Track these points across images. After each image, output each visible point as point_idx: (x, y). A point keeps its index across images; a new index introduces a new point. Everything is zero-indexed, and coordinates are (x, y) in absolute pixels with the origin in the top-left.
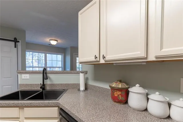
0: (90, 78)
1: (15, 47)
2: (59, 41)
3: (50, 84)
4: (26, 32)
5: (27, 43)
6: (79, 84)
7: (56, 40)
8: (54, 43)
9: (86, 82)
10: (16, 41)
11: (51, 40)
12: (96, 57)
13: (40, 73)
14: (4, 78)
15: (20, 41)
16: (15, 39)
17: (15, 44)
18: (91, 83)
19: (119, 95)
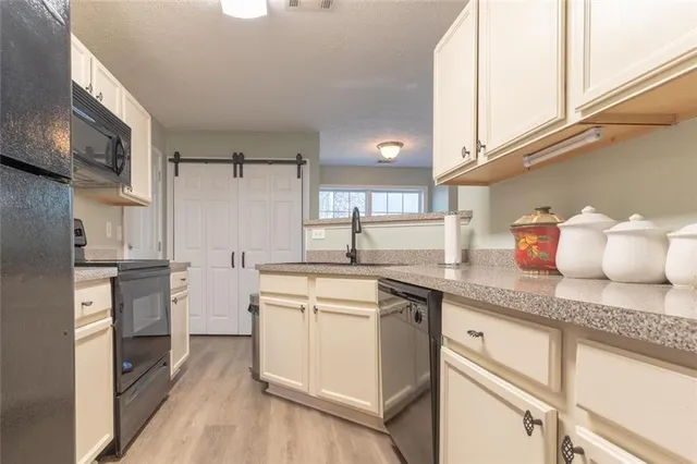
0: (478, 232)
1: (299, 177)
2: (408, 144)
3: (368, 251)
4: (321, 133)
5: (322, 167)
6: (443, 251)
7: (397, 144)
8: (390, 152)
9: (469, 246)
10: (300, 162)
11: (383, 145)
12: (465, 152)
13: (348, 224)
14: (280, 250)
15: (308, 160)
16: (299, 156)
17: (299, 168)
18: (482, 244)
19: (530, 246)
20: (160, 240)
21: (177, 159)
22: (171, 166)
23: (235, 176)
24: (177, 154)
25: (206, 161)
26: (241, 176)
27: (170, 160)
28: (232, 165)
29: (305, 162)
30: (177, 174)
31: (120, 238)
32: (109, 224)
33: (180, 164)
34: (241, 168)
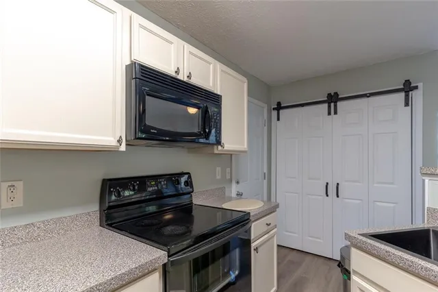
1: (407, 104)
15: (420, 85)
16: (407, 83)
17: (407, 95)
20: (265, 171)
21: (279, 107)
22: (274, 113)
23: (329, 113)
24: (279, 104)
25: (302, 105)
26: (336, 113)
27: (274, 109)
28: (326, 105)
29: (416, 88)
30: (278, 119)
31: (228, 177)
32: (218, 169)
33: (281, 111)
34: (336, 106)
